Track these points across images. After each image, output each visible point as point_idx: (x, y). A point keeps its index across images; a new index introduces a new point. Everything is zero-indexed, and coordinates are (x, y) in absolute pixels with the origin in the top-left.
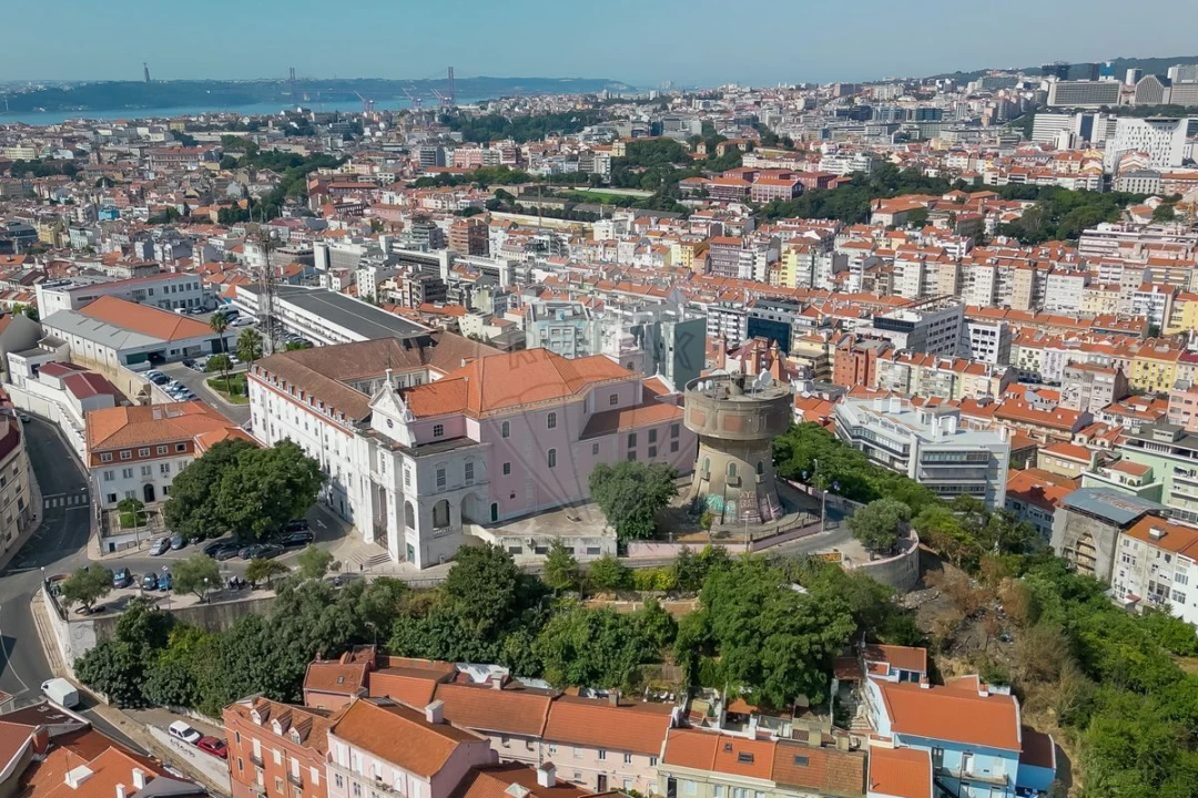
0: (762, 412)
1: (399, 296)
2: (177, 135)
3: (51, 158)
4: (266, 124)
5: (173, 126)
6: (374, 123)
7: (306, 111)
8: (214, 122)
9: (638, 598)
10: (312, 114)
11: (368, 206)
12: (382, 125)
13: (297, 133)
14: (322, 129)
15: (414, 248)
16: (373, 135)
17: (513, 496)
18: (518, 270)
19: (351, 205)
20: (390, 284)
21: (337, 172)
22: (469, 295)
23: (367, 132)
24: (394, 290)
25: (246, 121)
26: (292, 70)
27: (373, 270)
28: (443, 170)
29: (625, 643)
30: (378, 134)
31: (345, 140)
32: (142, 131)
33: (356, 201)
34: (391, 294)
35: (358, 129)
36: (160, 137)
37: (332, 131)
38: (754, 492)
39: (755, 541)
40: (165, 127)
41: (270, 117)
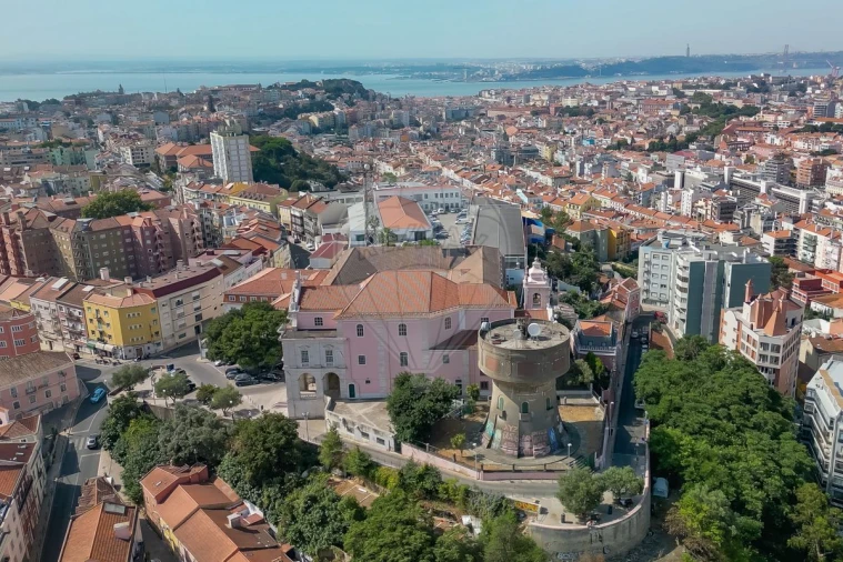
0: (512, 360)
1: (703, 212)
2: (675, 91)
3: (586, 105)
4: (736, 85)
5: (675, 85)
6: (816, 83)
7: (767, 76)
8: (703, 83)
9: (377, 490)
10: (771, 78)
11: (754, 144)
12: (823, 85)
13: (756, 91)
14: (775, 88)
15: (749, 178)
16: (813, 92)
17: (368, 382)
18: (815, 201)
19: (742, 143)
20: (701, 203)
21: (752, 119)
22: (749, 217)
23: (809, 90)
24: (701, 207)
25: (723, 82)
26: (787, 46)
27: (692, 192)
28: (830, 120)
29: (328, 523)
30: (818, 92)
31: (790, 95)
32: (655, 88)
33: (746, 141)
34: (699, 210)
35: (802, 88)
36: (664, 93)
37: (782, 90)
38: (517, 428)
39: (485, 471)
40: (670, 86)
41: (740, 80)
